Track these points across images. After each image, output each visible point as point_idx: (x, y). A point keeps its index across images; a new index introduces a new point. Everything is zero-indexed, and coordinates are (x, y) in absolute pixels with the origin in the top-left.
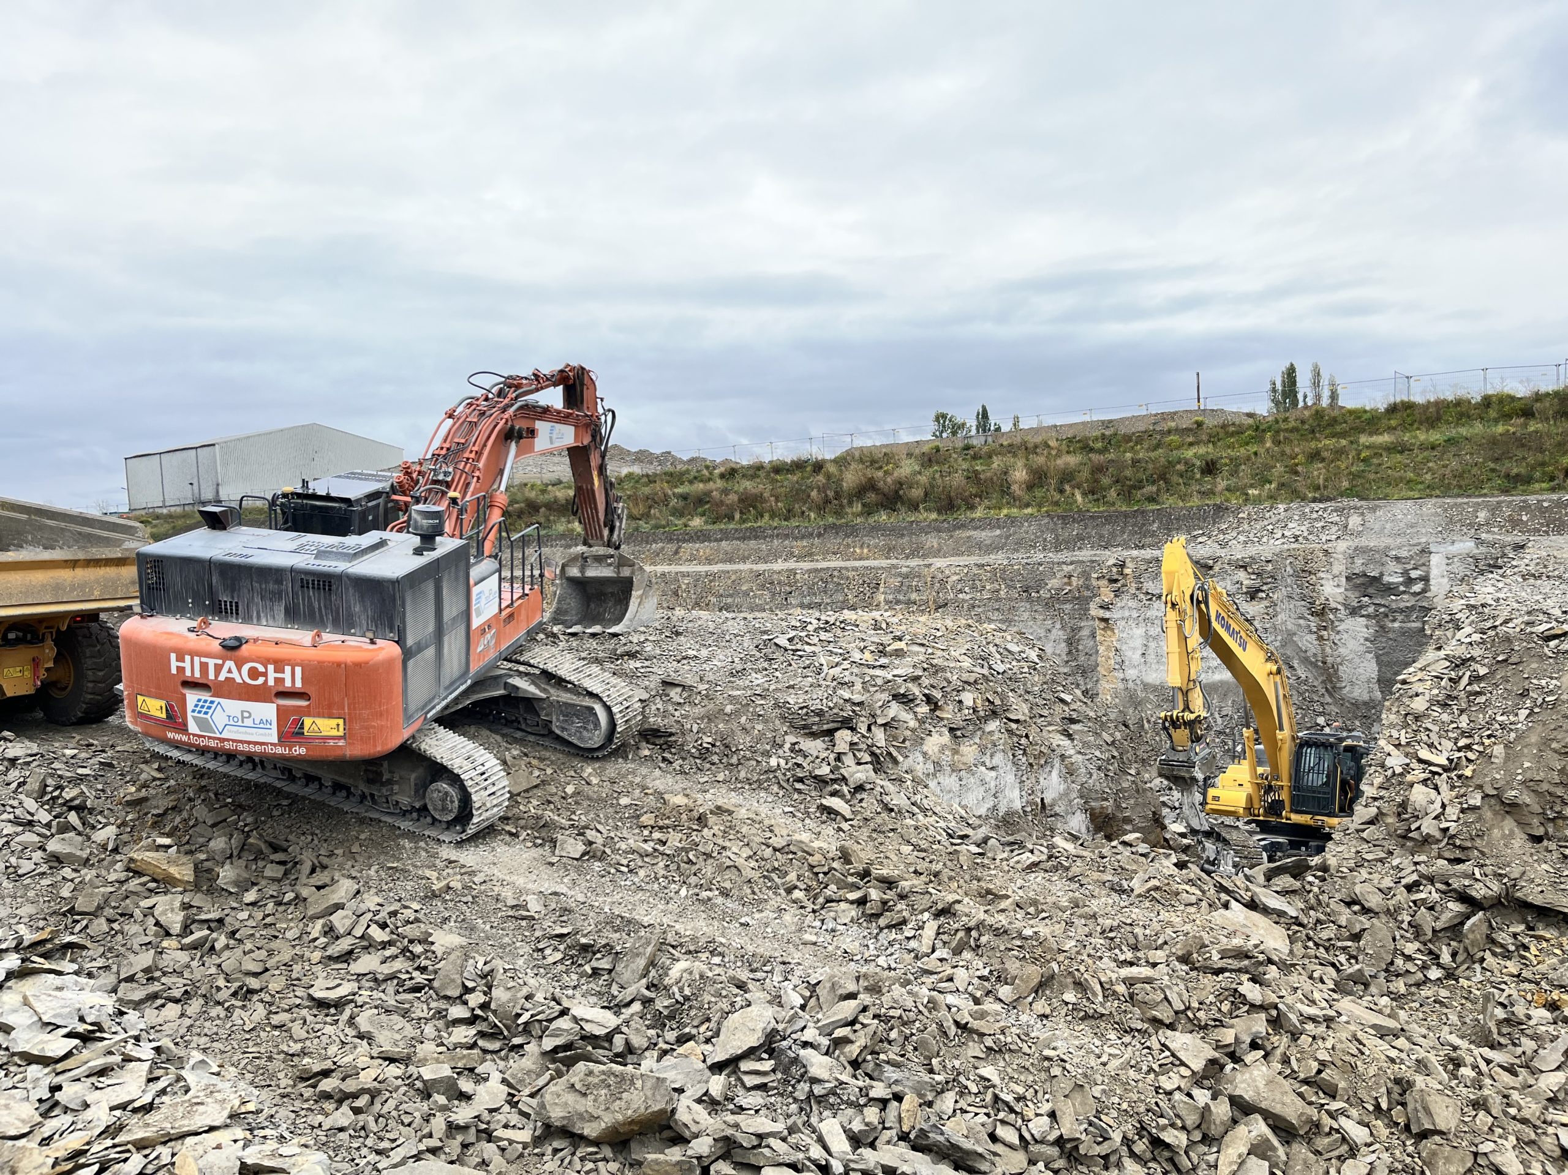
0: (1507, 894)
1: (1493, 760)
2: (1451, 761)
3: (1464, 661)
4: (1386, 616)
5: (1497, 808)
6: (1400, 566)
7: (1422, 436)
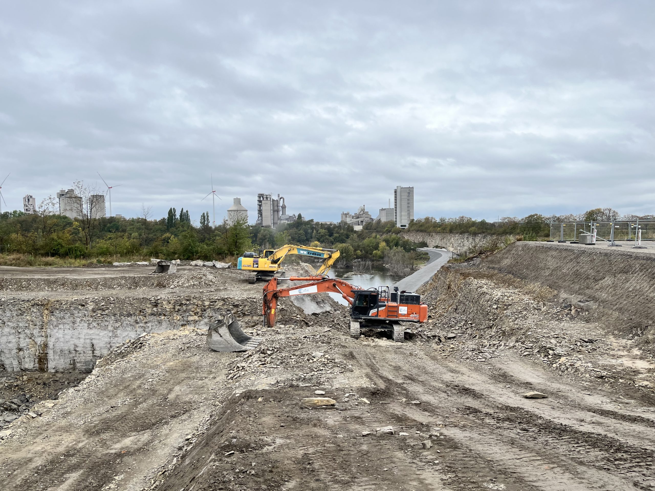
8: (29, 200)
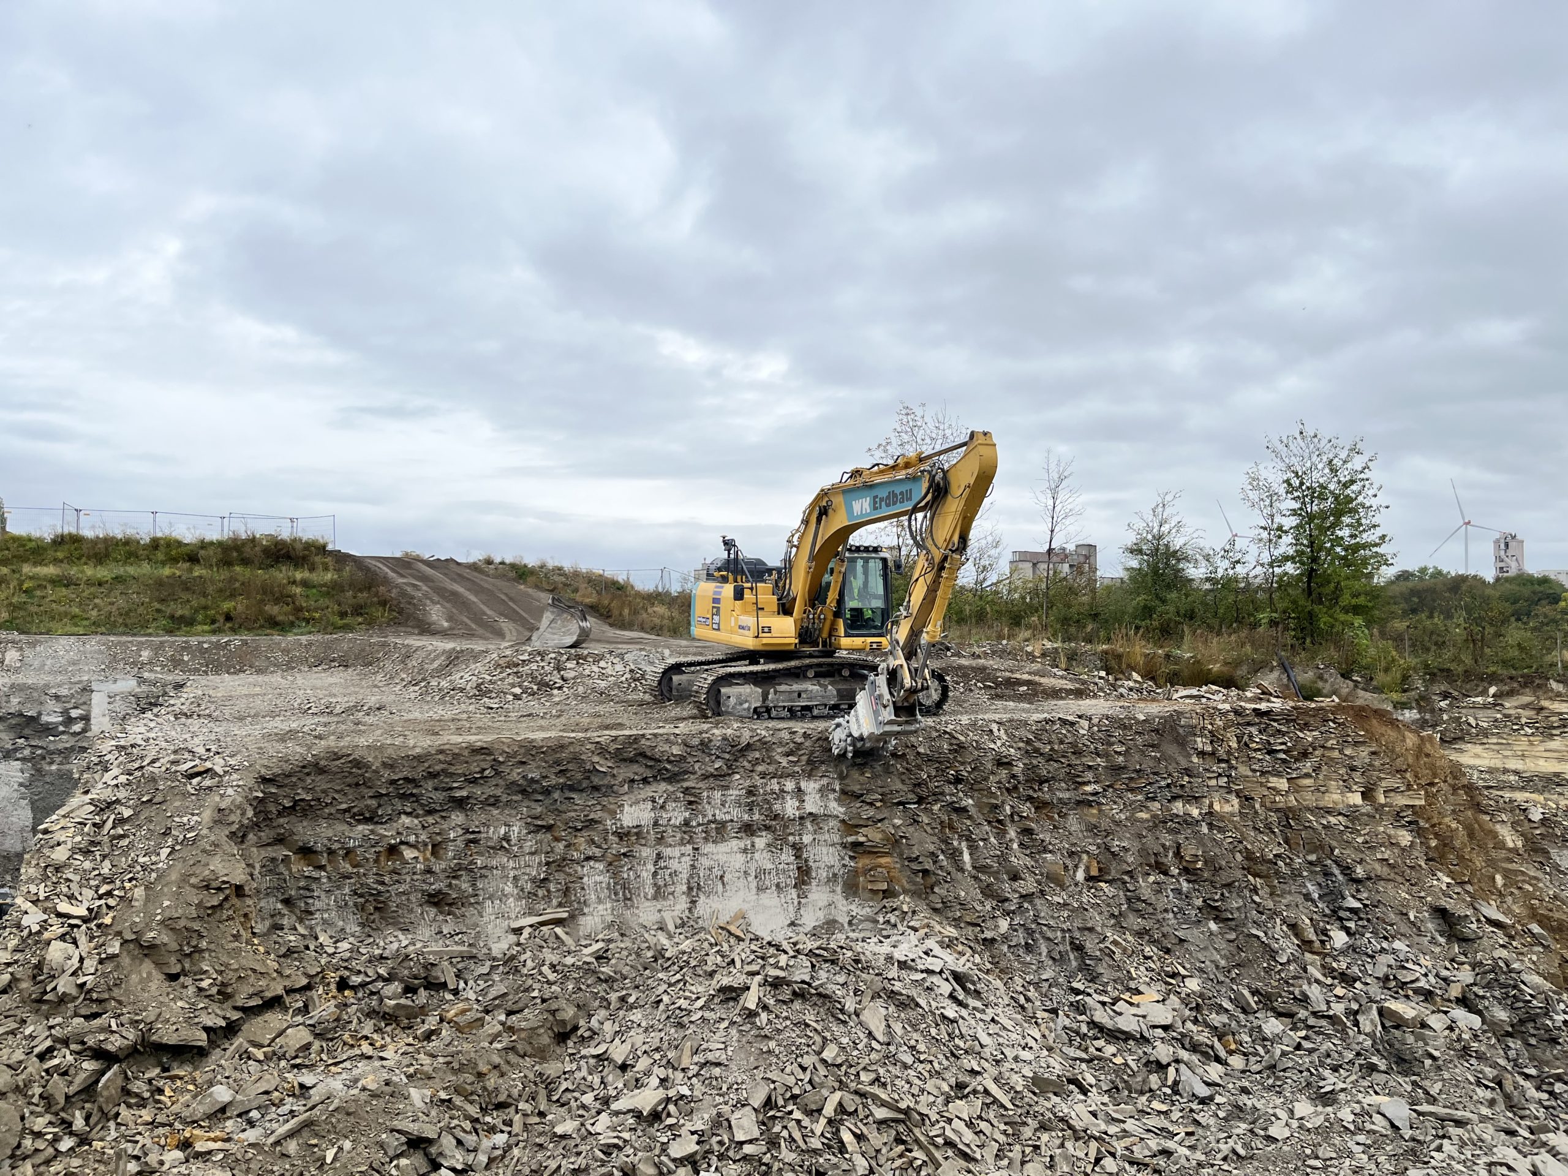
0: (143, 1039)
1: (133, 903)
2: (89, 910)
3: (109, 804)
4: (44, 758)
5: (136, 952)
6: (60, 705)
7: (89, 571)
8: (1507, 545)
